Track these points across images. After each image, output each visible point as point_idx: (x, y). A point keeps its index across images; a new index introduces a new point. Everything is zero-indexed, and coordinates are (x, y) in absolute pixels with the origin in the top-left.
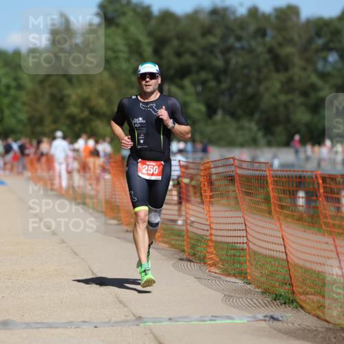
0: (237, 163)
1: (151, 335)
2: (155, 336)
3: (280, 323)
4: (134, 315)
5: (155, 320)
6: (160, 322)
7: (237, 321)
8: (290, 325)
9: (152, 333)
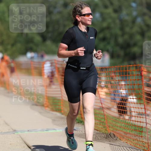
0: (56, 62)
1: (20, 138)
2: (22, 138)
3: (76, 131)
4: (12, 129)
5: (22, 131)
6: (24, 132)
7: (58, 131)
8: (81, 132)
9: (20, 137)
